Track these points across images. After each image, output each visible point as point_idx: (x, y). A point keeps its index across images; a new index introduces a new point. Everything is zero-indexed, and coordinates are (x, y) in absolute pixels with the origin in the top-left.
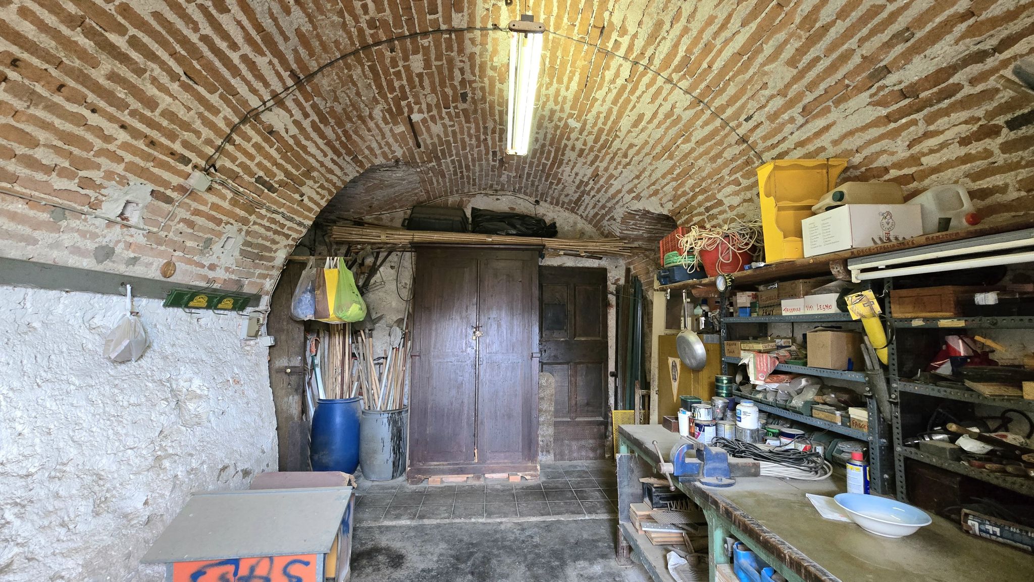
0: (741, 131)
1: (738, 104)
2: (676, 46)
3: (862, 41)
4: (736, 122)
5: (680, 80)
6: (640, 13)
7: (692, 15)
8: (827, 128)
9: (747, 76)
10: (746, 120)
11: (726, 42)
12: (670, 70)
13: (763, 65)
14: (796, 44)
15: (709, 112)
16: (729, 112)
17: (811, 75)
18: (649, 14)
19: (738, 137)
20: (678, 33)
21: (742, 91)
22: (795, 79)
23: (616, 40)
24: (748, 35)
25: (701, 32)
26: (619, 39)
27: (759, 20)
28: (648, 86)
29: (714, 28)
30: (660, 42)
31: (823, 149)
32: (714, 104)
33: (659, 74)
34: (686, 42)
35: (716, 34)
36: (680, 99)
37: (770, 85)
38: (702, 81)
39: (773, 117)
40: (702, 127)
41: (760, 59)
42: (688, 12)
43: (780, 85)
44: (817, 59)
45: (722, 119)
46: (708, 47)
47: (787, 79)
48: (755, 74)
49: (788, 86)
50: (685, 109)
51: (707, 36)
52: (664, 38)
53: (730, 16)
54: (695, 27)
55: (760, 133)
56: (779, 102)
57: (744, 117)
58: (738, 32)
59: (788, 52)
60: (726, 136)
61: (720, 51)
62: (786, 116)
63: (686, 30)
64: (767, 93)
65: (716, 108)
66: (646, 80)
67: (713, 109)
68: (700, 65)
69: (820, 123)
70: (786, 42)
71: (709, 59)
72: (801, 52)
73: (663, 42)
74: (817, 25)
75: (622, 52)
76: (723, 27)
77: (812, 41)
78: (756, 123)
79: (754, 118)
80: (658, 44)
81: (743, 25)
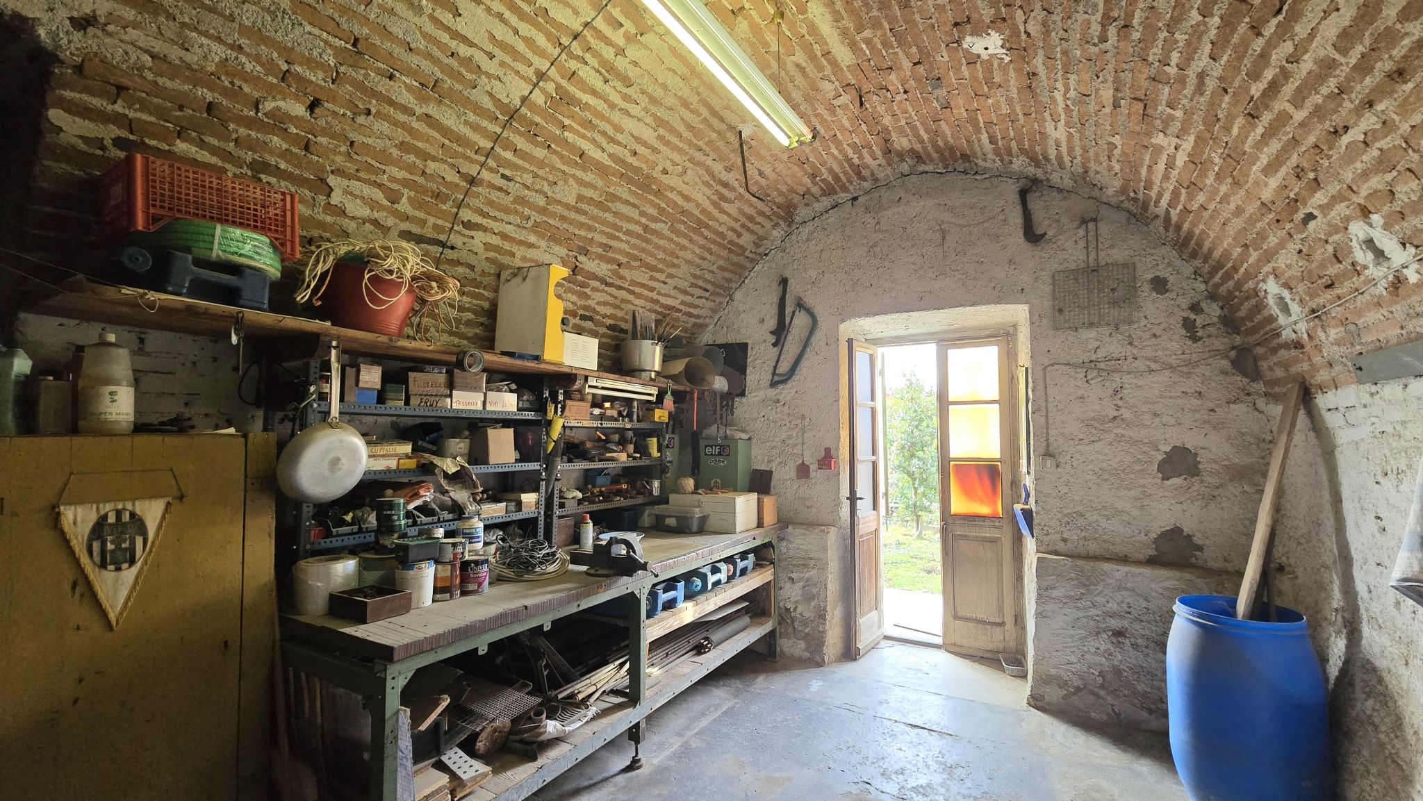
0: (485, 175)
1: (520, 162)
2: (594, 93)
3: (603, 232)
4: (495, 166)
5: (543, 90)
6: (649, 68)
7: (627, 113)
8: (531, 246)
9: (559, 166)
10: (503, 176)
11: (594, 141)
12: (559, 79)
13: (573, 176)
14: (594, 195)
15: (499, 130)
16: (508, 155)
17: (573, 215)
18: (642, 76)
19: (475, 175)
20: (611, 98)
21: (541, 164)
22: (567, 207)
23: (621, 25)
24: (601, 160)
25: (609, 121)
26: (622, 30)
27: (614, 165)
28: (529, 41)
29: (610, 131)
30: (601, 74)
31: (513, 255)
32: (512, 135)
33: (552, 64)
34: (600, 105)
35: (604, 134)
36: (514, 90)
37: (557, 189)
38: (545, 119)
39: (522, 201)
40: (466, 123)
41: (579, 173)
42: (630, 110)
43: (558, 197)
44: (585, 213)
45: (493, 148)
46: (588, 125)
47: (565, 200)
48: (564, 172)
49: (559, 202)
50: (491, 95)
51: (603, 125)
52: (606, 81)
53: (619, 144)
54: (616, 117)
55: (495, 195)
56: (541, 201)
57: (508, 173)
58: (604, 151)
59: (589, 193)
60: (467, 158)
61: (584, 137)
62: (527, 211)
63: (612, 106)
64: (546, 188)
65: (507, 138)
66: (541, 40)
67: (505, 134)
68: (568, 117)
69: (532, 239)
70: (595, 188)
71: (574, 125)
72: (591, 201)
73: (601, 78)
74: (610, 204)
75: (600, 23)
76: (612, 140)
77: (599, 205)
78: (505, 188)
79: (511, 184)
80: (597, 71)
81: (610, 155)
